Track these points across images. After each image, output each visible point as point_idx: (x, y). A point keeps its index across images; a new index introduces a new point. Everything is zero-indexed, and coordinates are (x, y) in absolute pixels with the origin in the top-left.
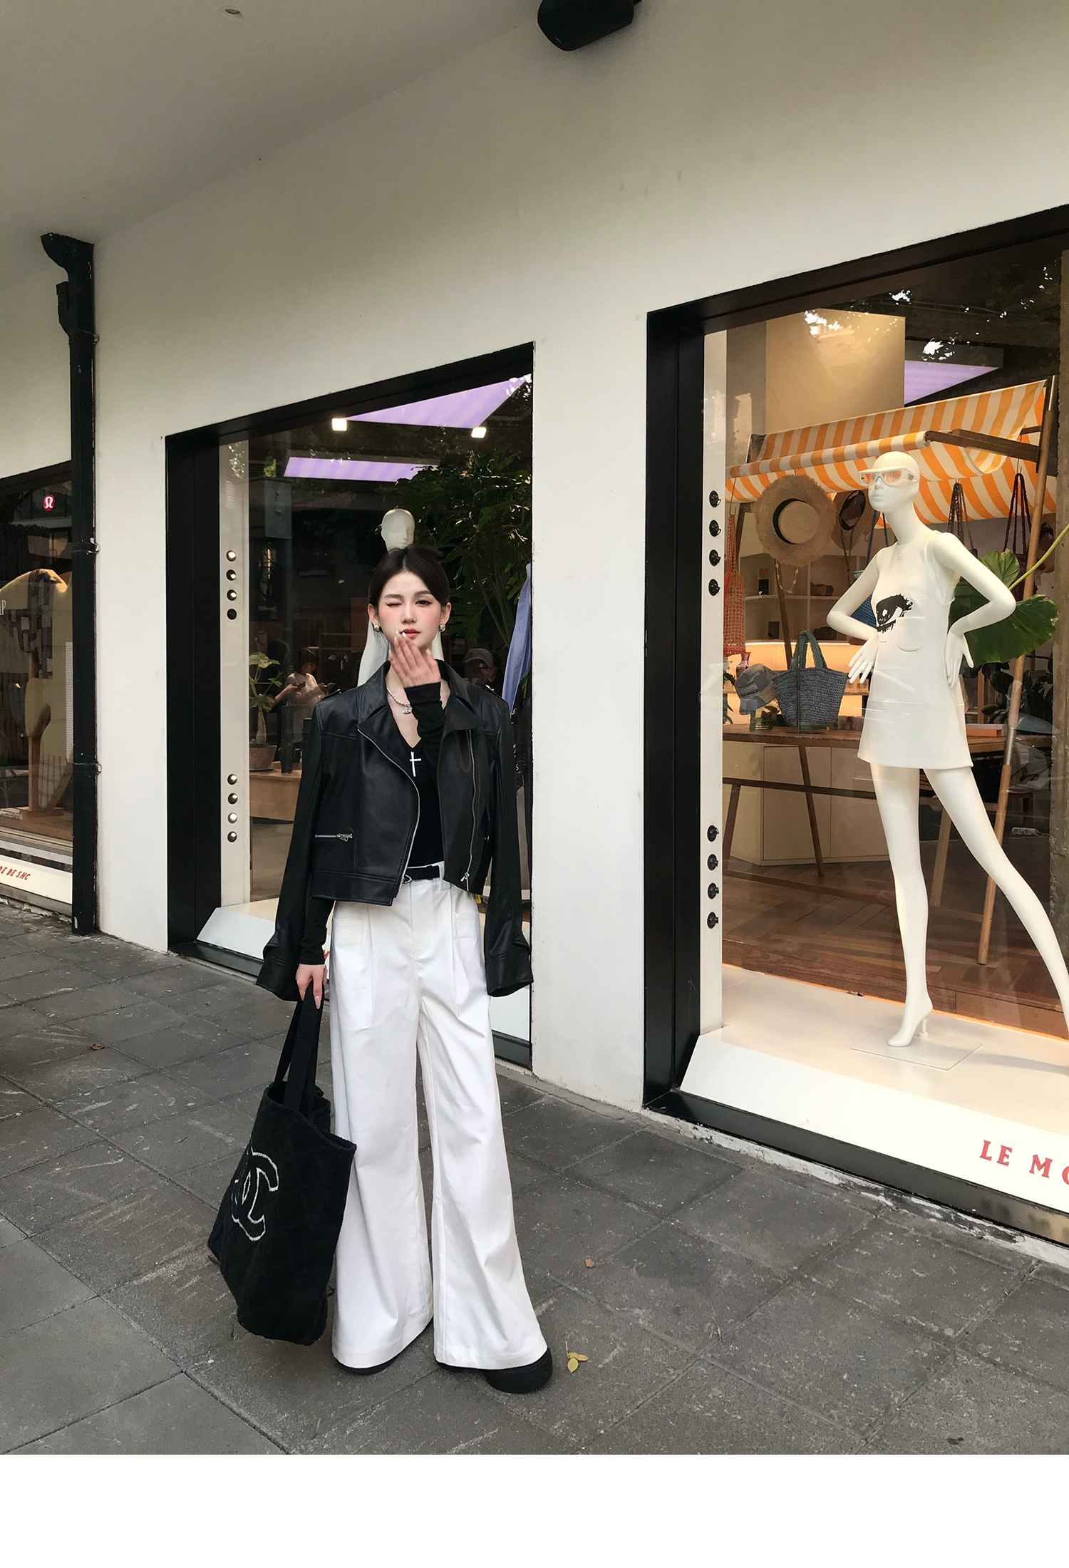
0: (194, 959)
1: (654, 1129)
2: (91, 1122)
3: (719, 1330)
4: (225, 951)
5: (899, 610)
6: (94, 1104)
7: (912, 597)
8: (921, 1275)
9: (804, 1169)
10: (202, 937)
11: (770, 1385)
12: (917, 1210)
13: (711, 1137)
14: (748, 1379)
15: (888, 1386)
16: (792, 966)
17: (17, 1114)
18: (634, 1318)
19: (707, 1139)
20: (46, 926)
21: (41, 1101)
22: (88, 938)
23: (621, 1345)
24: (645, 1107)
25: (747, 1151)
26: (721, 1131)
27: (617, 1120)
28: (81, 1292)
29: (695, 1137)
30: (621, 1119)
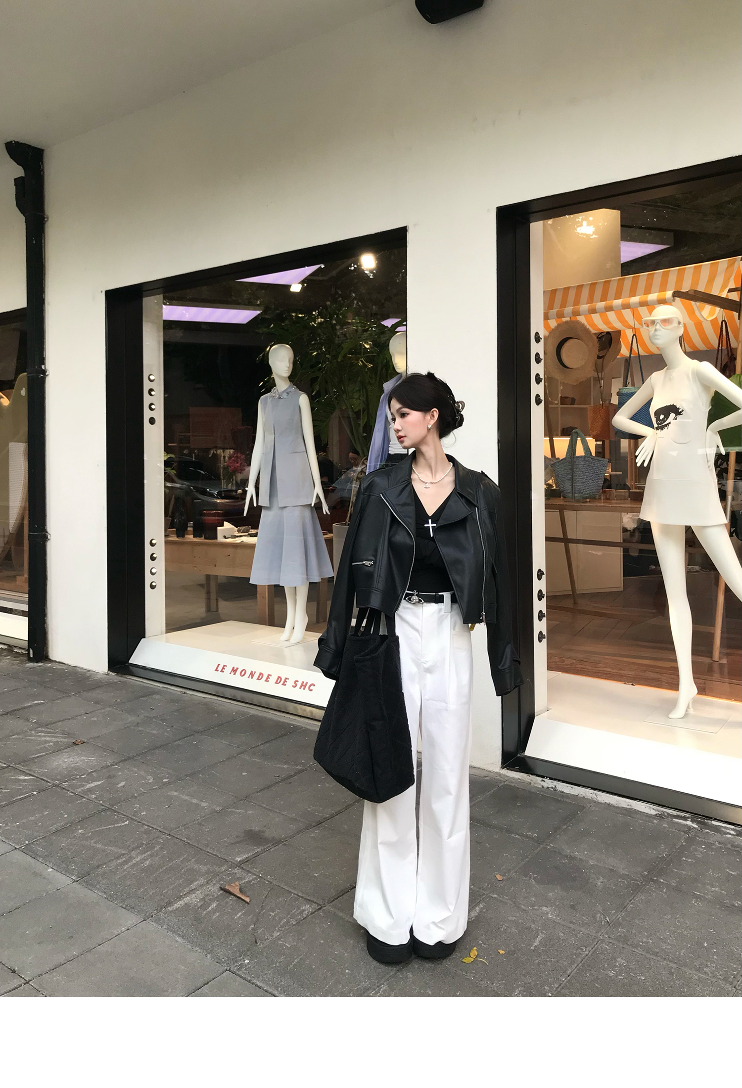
0: (128, 677)
1: (512, 782)
2: (94, 796)
3: (607, 919)
4: (152, 670)
5: (672, 415)
6: (92, 783)
7: (683, 406)
8: (733, 873)
9: (628, 805)
10: (132, 661)
11: (656, 954)
12: (717, 829)
13: (555, 786)
14: (639, 951)
17: (35, 793)
18: (544, 913)
19: (552, 788)
20: (5, 656)
21: (49, 782)
22: (42, 664)
23: (542, 933)
24: (503, 768)
25: (584, 795)
26: (563, 782)
27: (483, 777)
28: (130, 919)
29: (543, 787)
30: (486, 777)
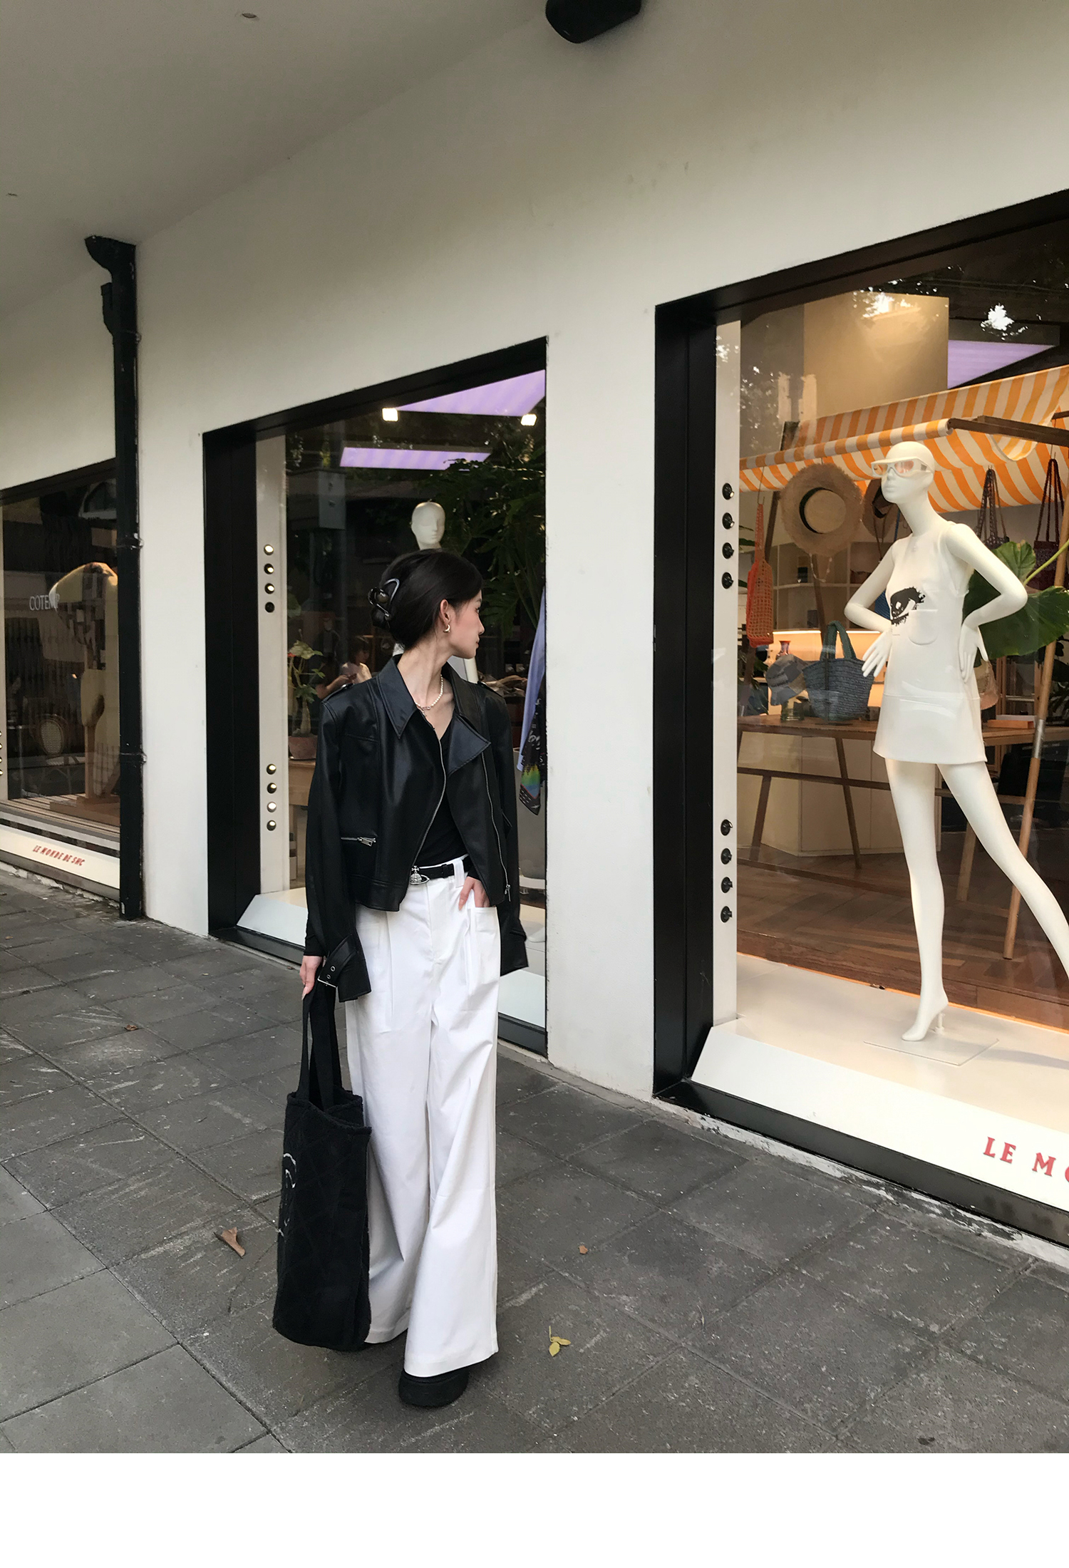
0: (232, 943)
1: (662, 1118)
2: (118, 1100)
3: (703, 1319)
4: (263, 936)
5: (912, 603)
6: (123, 1082)
7: (925, 589)
8: (912, 1270)
9: (807, 1162)
10: (243, 922)
11: (747, 1375)
12: (917, 1205)
13: (718, 1128)
14: (726, 1368)
15: (866, 1381)
16: (814, 958)
17: (50, 1091)
18: (620, 1304)
19: (714, 1129)
20: (96, 911)
21: (73, 1079)
22: (134, 923)
23: (605, 1331)
24: (654, 1097)
25: (753, 1142)
26: (728, 1122)
27: (627, 1108)
28: (89, 1264)
29: (703, 1128)
30: (631, 1108)
